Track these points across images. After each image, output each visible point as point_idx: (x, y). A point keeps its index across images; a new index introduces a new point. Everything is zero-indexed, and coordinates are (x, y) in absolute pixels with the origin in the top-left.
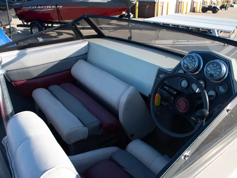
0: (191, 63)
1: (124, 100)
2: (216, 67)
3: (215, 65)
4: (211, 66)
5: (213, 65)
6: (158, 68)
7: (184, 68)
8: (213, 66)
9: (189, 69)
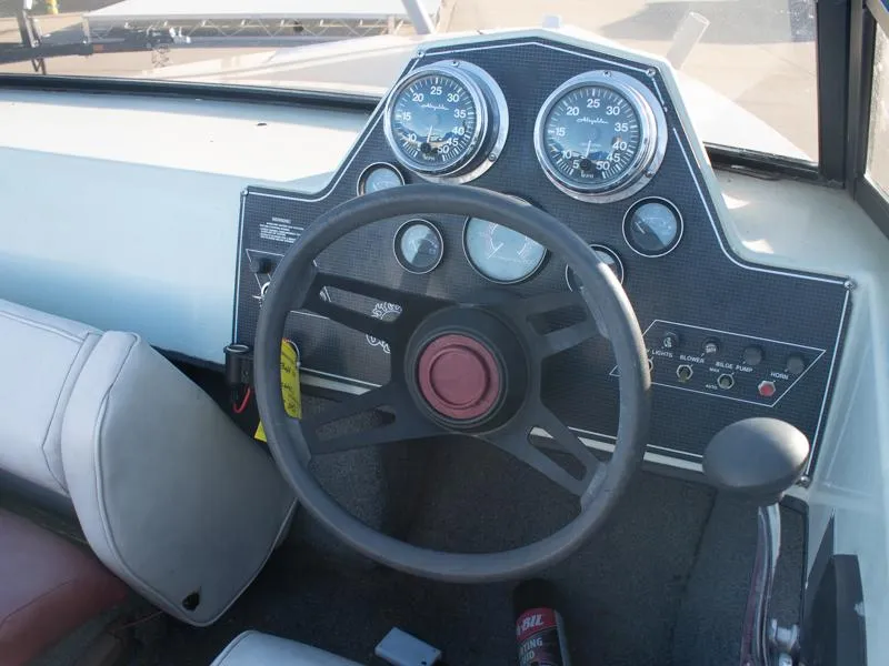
0: (442, 118)
1: (83, 431)
2: (600, 112)
3: (594, 103)
4: (573, 111)
5: (582, 103)
6: (242, 188)
7: (407, 156)
8: (585, 111)
9: (439, 158)
